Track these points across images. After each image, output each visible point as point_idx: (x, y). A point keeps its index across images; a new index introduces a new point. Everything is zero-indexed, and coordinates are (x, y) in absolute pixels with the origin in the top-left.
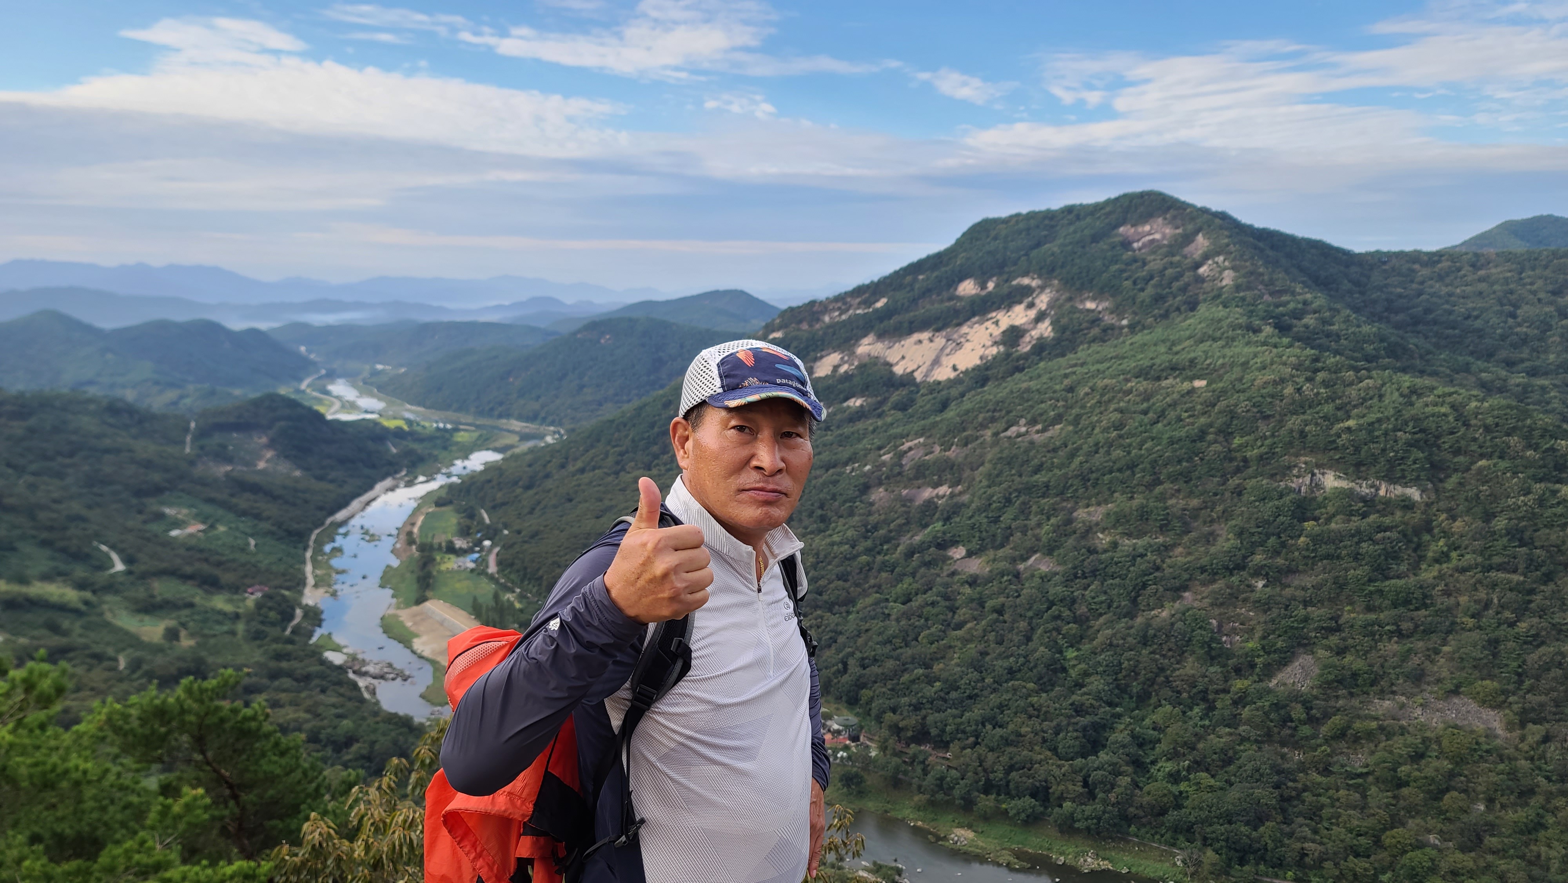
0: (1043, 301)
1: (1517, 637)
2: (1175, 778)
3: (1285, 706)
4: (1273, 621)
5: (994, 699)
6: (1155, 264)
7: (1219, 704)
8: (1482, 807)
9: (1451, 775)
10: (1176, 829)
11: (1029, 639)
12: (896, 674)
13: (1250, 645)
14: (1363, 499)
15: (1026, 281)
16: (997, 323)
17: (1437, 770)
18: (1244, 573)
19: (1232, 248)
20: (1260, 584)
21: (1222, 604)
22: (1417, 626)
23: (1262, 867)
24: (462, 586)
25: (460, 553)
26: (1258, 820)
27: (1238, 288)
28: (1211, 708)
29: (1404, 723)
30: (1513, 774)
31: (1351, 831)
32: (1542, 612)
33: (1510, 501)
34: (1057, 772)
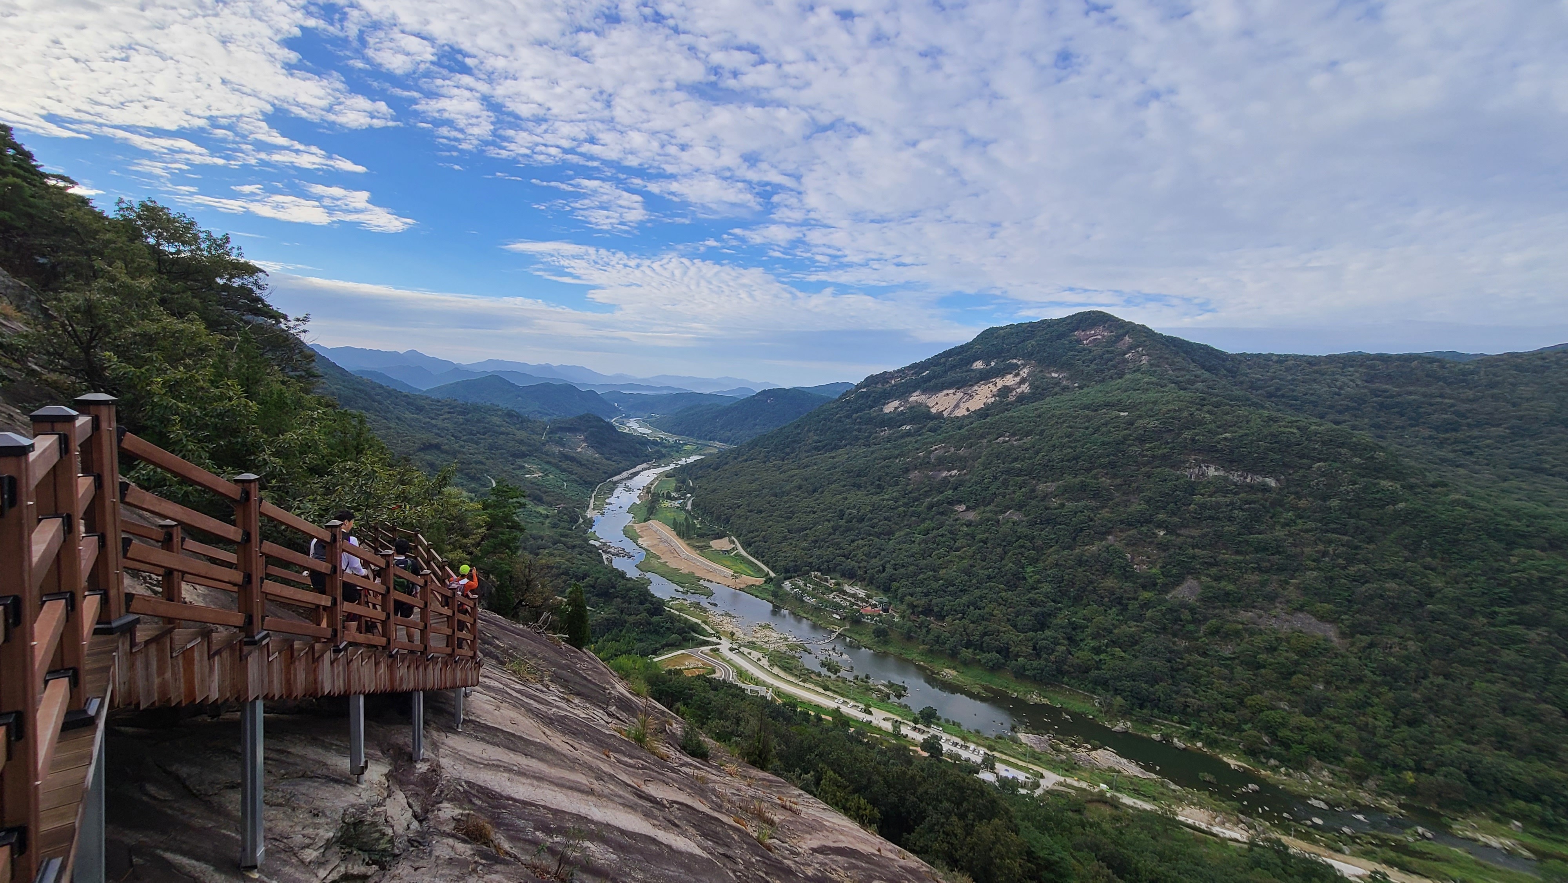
0: (1024, 372)
1: (1347, 577)
2: (1097, 651)
3: (1176, 611)
4: (1170, 557)
5: (977, 593)
6: (1098, 351)
7: (1130, 607)
8: (1321, 687)
9: (1297, 663)
10: (1096, 682)
11: (1002, 559)
12: (915, 574)
13: (1154, 571)
14: (1235, 484)
15: (1015, 361)
16: (995, 385)
17: (1287, 659)
18: (1151, 526)
19: (1148, 343)
20: (1162, 533)
21: (1134, 544)
22: (1272, 565)
23: (1156, 711)
24: (670, 515)
25: (676, 499)
26: (1155, 681)
27: (1152, 365)
28: (1125, 608)
29: (1262, 627)
30: (1345, 667)
31: (1221, 694)
32: (1366, 562)
33: (1342, 489)
34: (1015, 638)
